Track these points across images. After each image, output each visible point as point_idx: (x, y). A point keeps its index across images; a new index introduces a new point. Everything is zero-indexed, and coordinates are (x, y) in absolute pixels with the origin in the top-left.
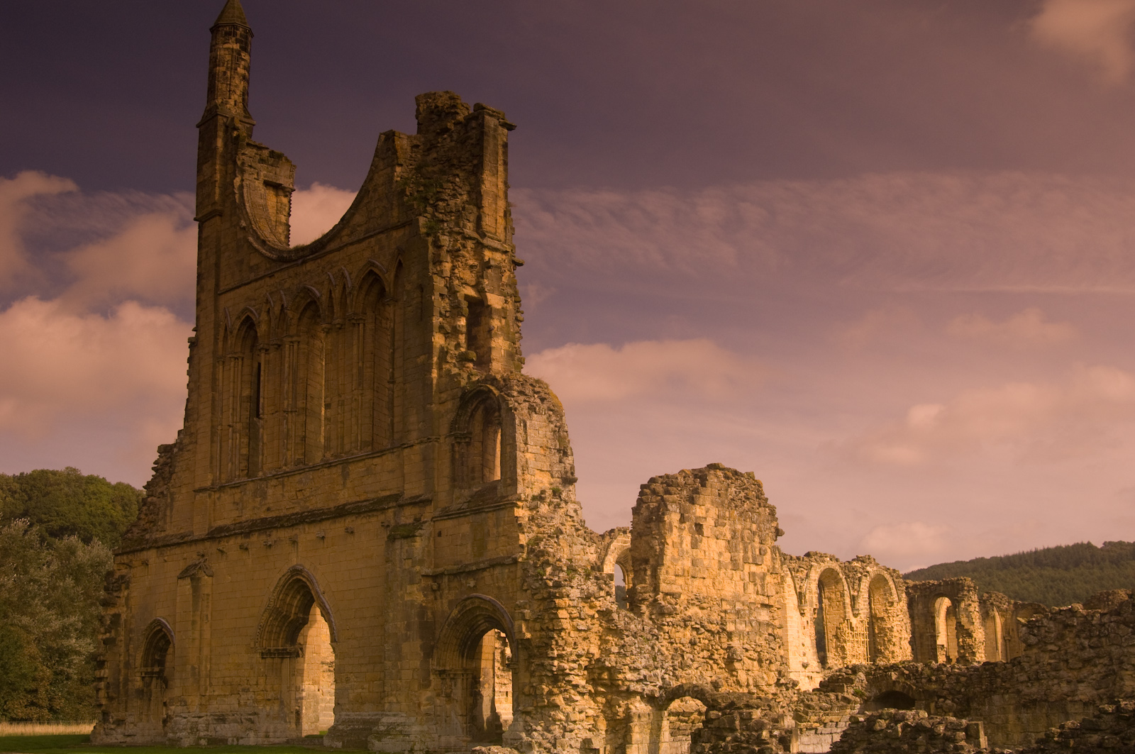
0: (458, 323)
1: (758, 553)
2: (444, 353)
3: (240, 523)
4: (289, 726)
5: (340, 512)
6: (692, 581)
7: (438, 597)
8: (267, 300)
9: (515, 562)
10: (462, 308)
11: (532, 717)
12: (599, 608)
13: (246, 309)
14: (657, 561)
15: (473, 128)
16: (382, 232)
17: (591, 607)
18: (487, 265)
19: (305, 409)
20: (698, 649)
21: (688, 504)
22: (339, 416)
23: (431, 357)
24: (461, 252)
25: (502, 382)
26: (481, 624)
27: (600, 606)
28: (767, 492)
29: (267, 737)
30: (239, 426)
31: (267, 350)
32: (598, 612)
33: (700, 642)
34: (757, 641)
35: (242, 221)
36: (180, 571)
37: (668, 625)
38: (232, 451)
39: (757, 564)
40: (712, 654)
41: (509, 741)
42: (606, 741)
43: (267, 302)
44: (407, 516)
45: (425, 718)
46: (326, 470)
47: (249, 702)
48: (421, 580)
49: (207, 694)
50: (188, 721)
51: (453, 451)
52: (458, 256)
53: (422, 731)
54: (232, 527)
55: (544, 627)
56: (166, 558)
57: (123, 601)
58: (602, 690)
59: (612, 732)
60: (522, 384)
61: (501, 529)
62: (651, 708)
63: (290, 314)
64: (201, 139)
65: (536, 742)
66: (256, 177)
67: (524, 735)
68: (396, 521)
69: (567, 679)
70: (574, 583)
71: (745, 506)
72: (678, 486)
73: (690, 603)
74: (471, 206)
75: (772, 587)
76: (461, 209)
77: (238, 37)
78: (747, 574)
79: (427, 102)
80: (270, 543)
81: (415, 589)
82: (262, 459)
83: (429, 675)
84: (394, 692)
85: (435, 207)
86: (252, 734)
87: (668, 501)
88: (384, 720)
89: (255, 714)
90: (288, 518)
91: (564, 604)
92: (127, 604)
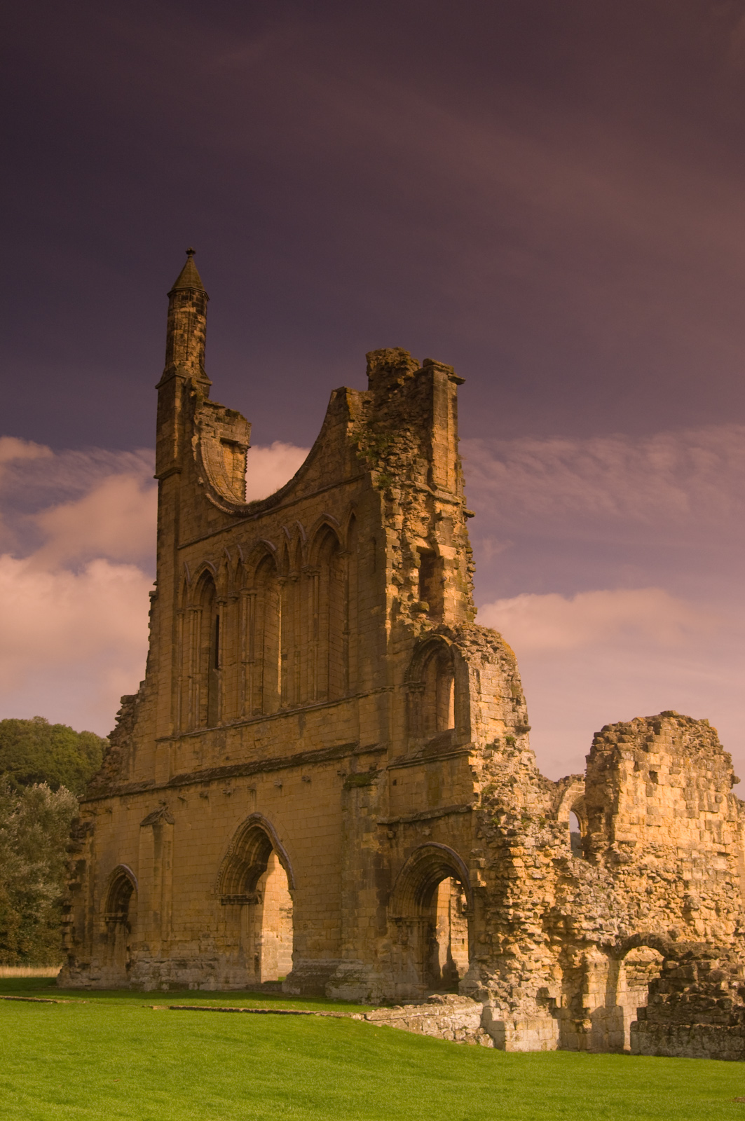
0: (411, 574)
1: (713, 800)
2: (397, 604)
3: (200, 772)
4: (248, 971)
5: (297, 761)
6: (648, 829)
7: (394, 845)
8: (225, 554)
9: (470, 810)
10: (414, 560)
11: (488, 966)
12: (554, 857)
13: (204, 564)
14: (611, 809)
15: (423, 383)
16: (335, 487)
17: (546, 856)
18: (439, 517)
19: (263, 660)
20: (654, 897)
21: (642, 752)
22: (296, 666)
23: (384, 608)
24: (412, 505)
25: (455, 632)
26: (437, 872)
27: (555, 855)
28: (722, 739)
29: (227, 982)
30: (198, 677)
31: (225, 603)
32: (553, 860)
33: (656, 891)
34: (714, 890)
35: (200, 478)
36: (142, 819)
37: (624, 874)
38: (192, 702)
39: (713, 812)
40: (669, 903)
41: (466, 990)
42: (563, 990)
43: (225, 556)
44: (363, 765)
45: (381, 966)
46: (283, 720)
47: (209, 948)
48: (376, 828)
49: (169, 939)
50: (150, 966)
51: (407, 700)
52: (410, 509)
53: (379, 979)
54: (192, 776)
55: (500, 875)
56: (129, 806)
57: (88, 847)
58: (558, 938)
59: (568, 981)
60: (475, 634)
61: (455, 778)
62: (607, 957)
63: (247, 567)
64: (160, 399)
65: (492, 991)
66: (213, 434)
67: (480, 983)
68: (352, 770)
69: (522, 927)
70: (529, 831)
71: (700, 753)
72: (632, 734)
73: (645, 852)
74: (422, 460)
75: (729, 835)
76: (412, 463)
77: (195, 301)
78: (702, 822)
79: (377, 359)
80: (229, 792)
81: (371, 837)
82: (221, 710)
83: (386, 923)
84: (351, 940)
85: (387, 461)
86: (212, 980)
87: (622, 749)
88: (342, 967)
89: (215, 959)
90: (246, 767)
91: (518, 853)
92: (92, 850)
